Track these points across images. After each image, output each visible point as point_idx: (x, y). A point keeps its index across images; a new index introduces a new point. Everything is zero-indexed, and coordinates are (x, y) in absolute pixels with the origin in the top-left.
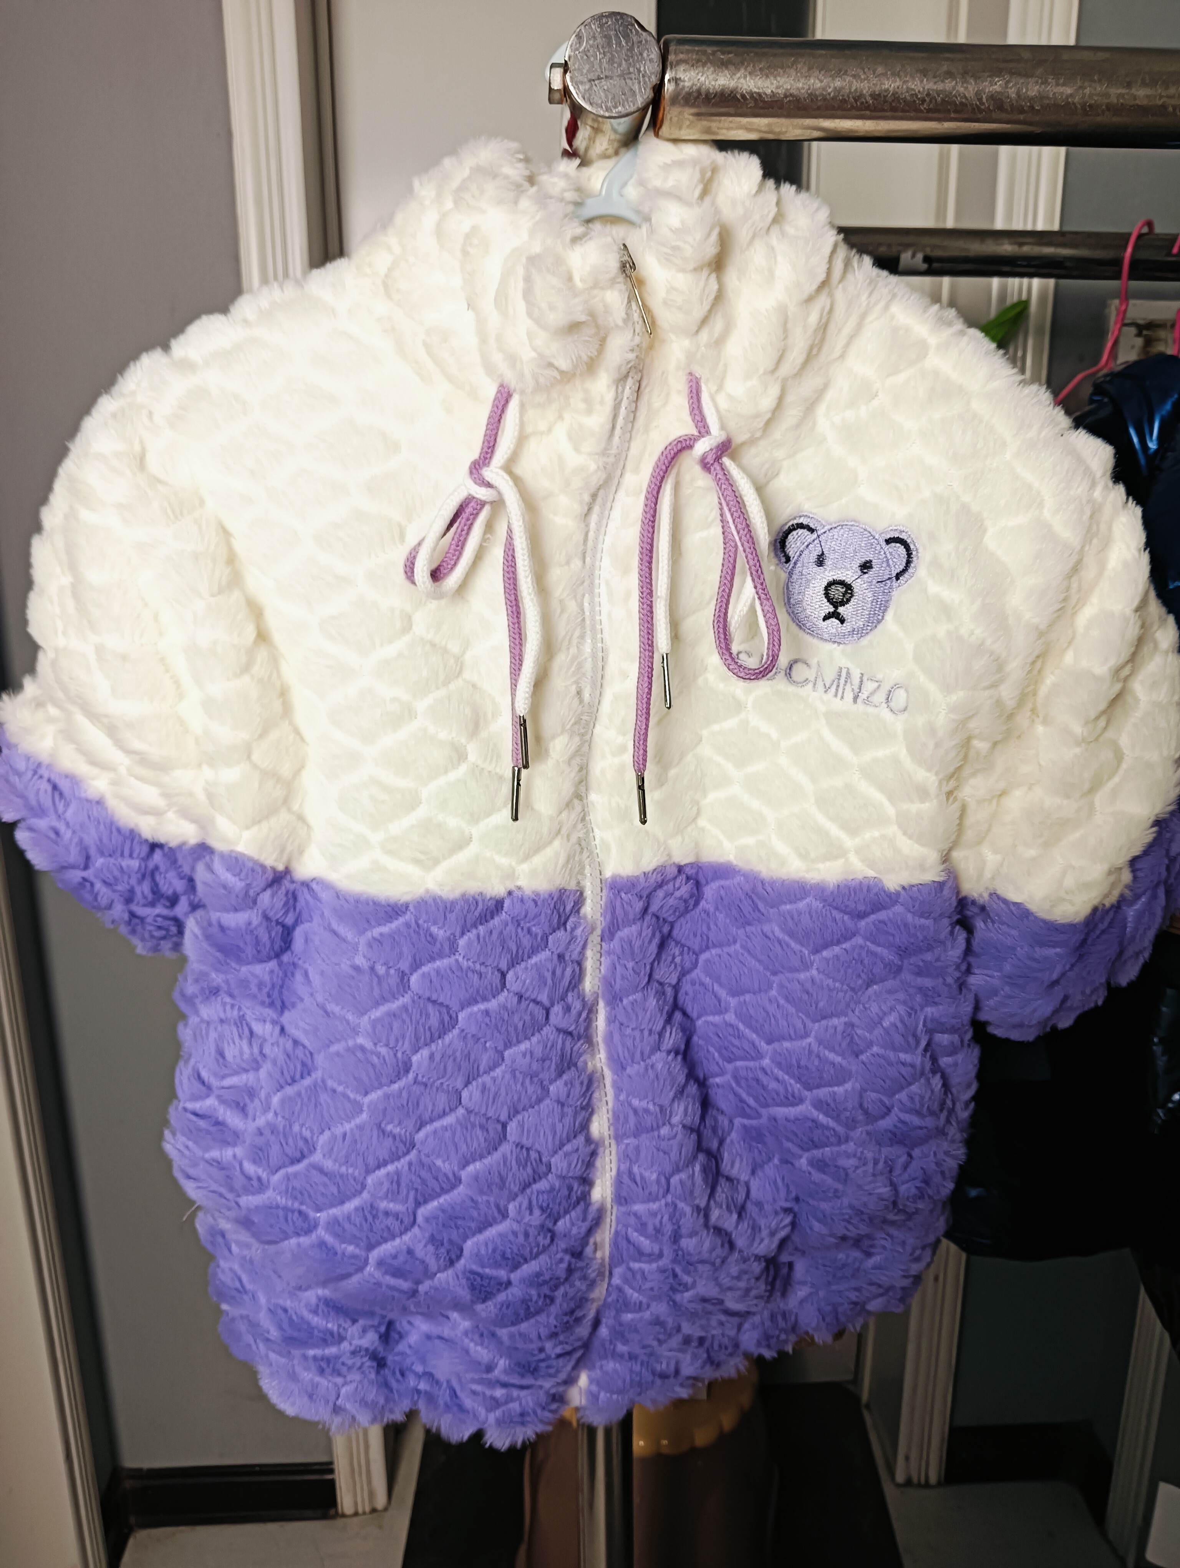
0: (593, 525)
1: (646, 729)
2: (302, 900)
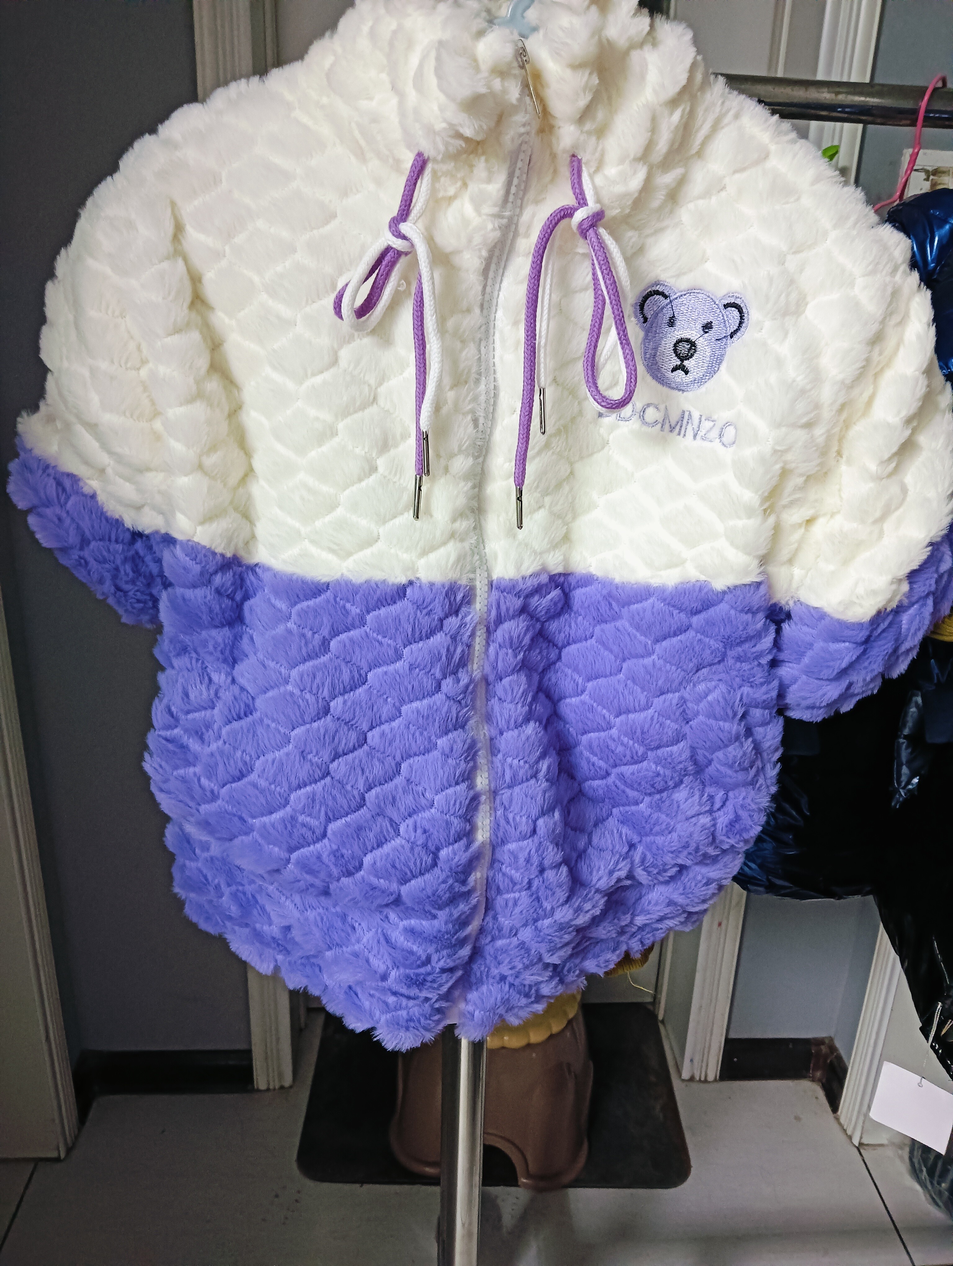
1: (526, 451)
2: (247, 580)
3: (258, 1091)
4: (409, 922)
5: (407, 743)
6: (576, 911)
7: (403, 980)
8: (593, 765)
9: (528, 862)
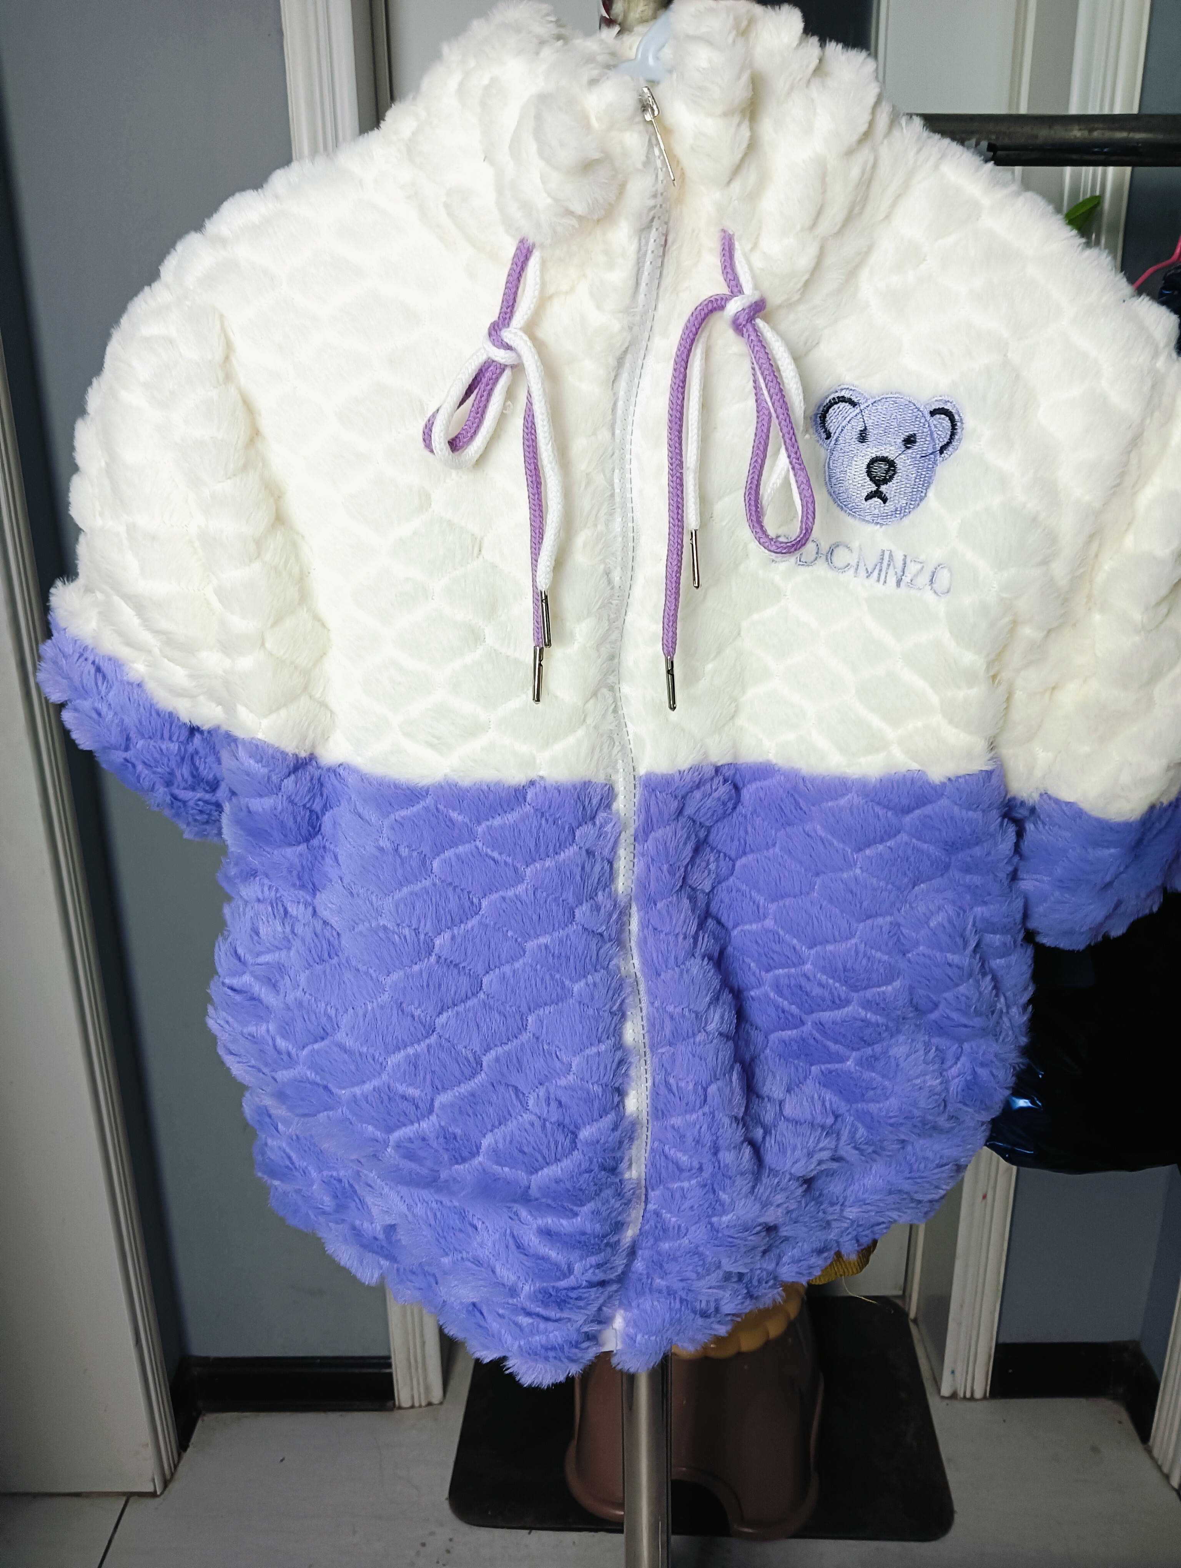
0: (622, 394)
1: (676, 610)
2: (329, 786)
3: (400, 1408)
4: (545, 1221)
5: (534, 990)
6: (765, 1205)
7: (540, 1296)
8: (783, 1012)
9: (698, 1142)
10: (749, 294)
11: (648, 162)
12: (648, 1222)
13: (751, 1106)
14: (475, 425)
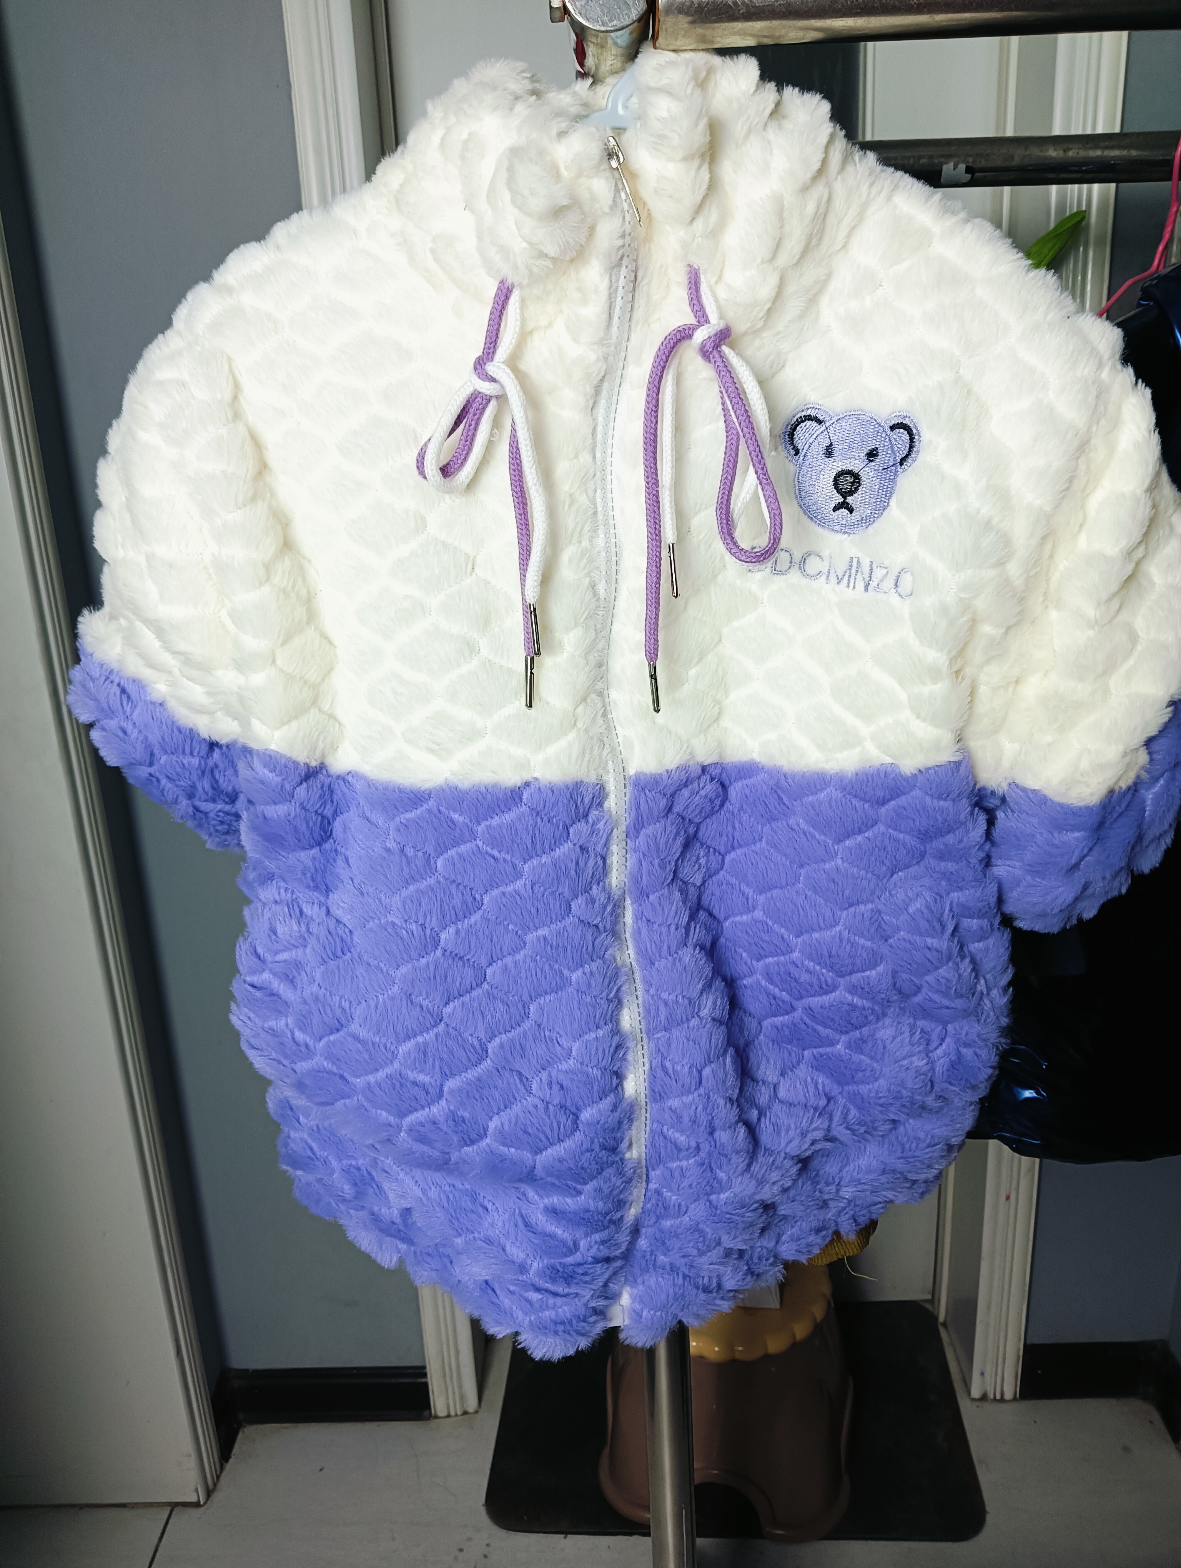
0: (600, 419)
1: (657, 618)
2: (339, 792)
3: (436, 1417)
4: (551, 1200)
5: (535, 979)
6: (761, 1182)
7: (548, 1272)
8: (775, 998)
9: (694, 1122)
10: (715, 323)
11: (615, 204)
12: (650, 1200)
13: (746, 1089)
14: (465, 452)
